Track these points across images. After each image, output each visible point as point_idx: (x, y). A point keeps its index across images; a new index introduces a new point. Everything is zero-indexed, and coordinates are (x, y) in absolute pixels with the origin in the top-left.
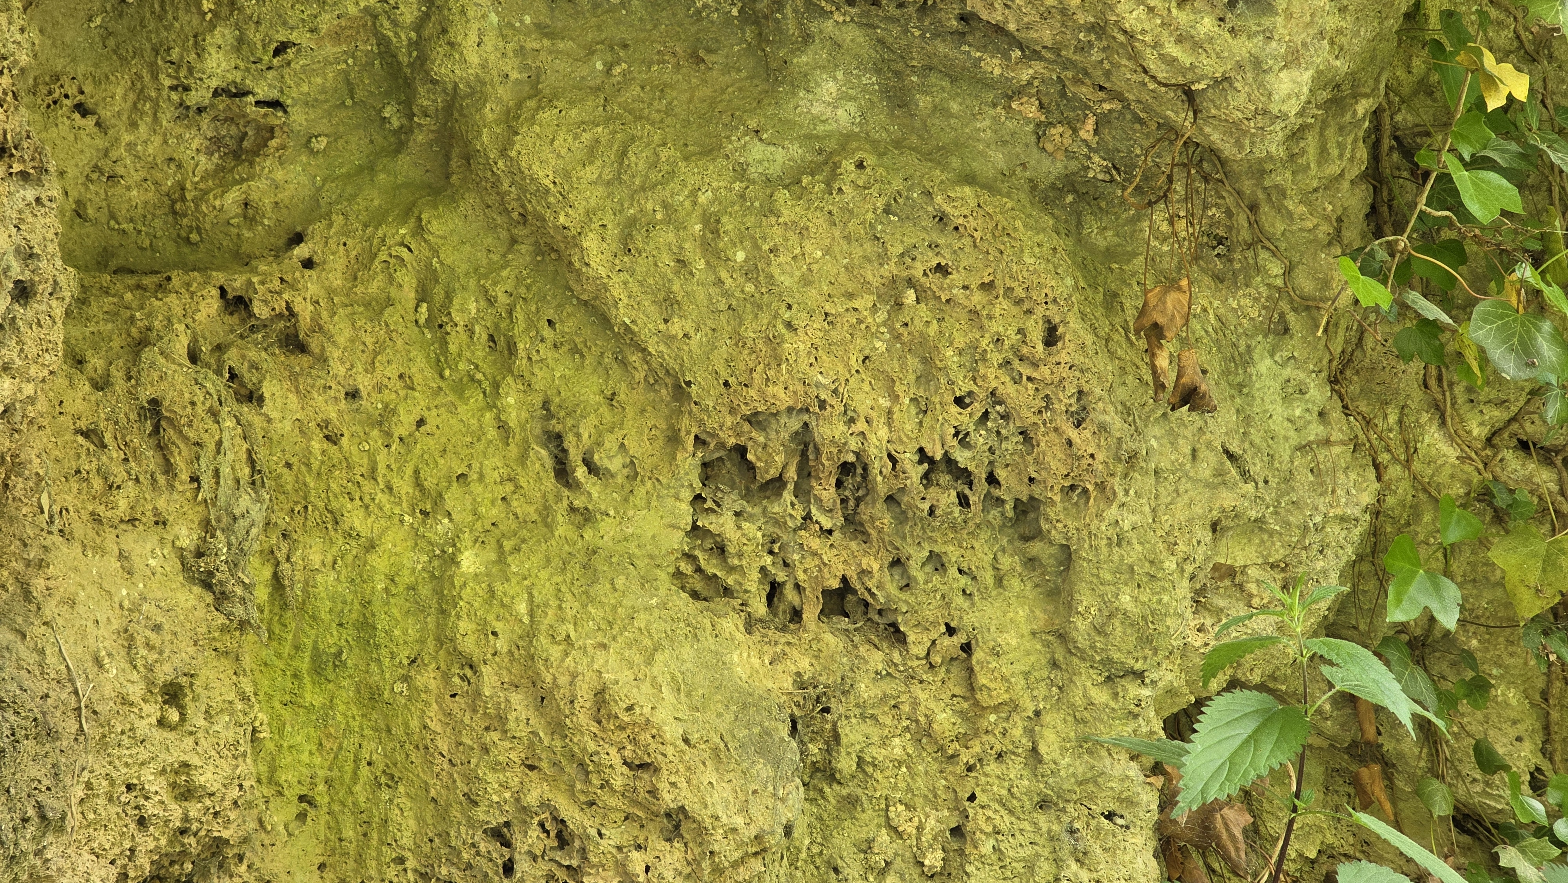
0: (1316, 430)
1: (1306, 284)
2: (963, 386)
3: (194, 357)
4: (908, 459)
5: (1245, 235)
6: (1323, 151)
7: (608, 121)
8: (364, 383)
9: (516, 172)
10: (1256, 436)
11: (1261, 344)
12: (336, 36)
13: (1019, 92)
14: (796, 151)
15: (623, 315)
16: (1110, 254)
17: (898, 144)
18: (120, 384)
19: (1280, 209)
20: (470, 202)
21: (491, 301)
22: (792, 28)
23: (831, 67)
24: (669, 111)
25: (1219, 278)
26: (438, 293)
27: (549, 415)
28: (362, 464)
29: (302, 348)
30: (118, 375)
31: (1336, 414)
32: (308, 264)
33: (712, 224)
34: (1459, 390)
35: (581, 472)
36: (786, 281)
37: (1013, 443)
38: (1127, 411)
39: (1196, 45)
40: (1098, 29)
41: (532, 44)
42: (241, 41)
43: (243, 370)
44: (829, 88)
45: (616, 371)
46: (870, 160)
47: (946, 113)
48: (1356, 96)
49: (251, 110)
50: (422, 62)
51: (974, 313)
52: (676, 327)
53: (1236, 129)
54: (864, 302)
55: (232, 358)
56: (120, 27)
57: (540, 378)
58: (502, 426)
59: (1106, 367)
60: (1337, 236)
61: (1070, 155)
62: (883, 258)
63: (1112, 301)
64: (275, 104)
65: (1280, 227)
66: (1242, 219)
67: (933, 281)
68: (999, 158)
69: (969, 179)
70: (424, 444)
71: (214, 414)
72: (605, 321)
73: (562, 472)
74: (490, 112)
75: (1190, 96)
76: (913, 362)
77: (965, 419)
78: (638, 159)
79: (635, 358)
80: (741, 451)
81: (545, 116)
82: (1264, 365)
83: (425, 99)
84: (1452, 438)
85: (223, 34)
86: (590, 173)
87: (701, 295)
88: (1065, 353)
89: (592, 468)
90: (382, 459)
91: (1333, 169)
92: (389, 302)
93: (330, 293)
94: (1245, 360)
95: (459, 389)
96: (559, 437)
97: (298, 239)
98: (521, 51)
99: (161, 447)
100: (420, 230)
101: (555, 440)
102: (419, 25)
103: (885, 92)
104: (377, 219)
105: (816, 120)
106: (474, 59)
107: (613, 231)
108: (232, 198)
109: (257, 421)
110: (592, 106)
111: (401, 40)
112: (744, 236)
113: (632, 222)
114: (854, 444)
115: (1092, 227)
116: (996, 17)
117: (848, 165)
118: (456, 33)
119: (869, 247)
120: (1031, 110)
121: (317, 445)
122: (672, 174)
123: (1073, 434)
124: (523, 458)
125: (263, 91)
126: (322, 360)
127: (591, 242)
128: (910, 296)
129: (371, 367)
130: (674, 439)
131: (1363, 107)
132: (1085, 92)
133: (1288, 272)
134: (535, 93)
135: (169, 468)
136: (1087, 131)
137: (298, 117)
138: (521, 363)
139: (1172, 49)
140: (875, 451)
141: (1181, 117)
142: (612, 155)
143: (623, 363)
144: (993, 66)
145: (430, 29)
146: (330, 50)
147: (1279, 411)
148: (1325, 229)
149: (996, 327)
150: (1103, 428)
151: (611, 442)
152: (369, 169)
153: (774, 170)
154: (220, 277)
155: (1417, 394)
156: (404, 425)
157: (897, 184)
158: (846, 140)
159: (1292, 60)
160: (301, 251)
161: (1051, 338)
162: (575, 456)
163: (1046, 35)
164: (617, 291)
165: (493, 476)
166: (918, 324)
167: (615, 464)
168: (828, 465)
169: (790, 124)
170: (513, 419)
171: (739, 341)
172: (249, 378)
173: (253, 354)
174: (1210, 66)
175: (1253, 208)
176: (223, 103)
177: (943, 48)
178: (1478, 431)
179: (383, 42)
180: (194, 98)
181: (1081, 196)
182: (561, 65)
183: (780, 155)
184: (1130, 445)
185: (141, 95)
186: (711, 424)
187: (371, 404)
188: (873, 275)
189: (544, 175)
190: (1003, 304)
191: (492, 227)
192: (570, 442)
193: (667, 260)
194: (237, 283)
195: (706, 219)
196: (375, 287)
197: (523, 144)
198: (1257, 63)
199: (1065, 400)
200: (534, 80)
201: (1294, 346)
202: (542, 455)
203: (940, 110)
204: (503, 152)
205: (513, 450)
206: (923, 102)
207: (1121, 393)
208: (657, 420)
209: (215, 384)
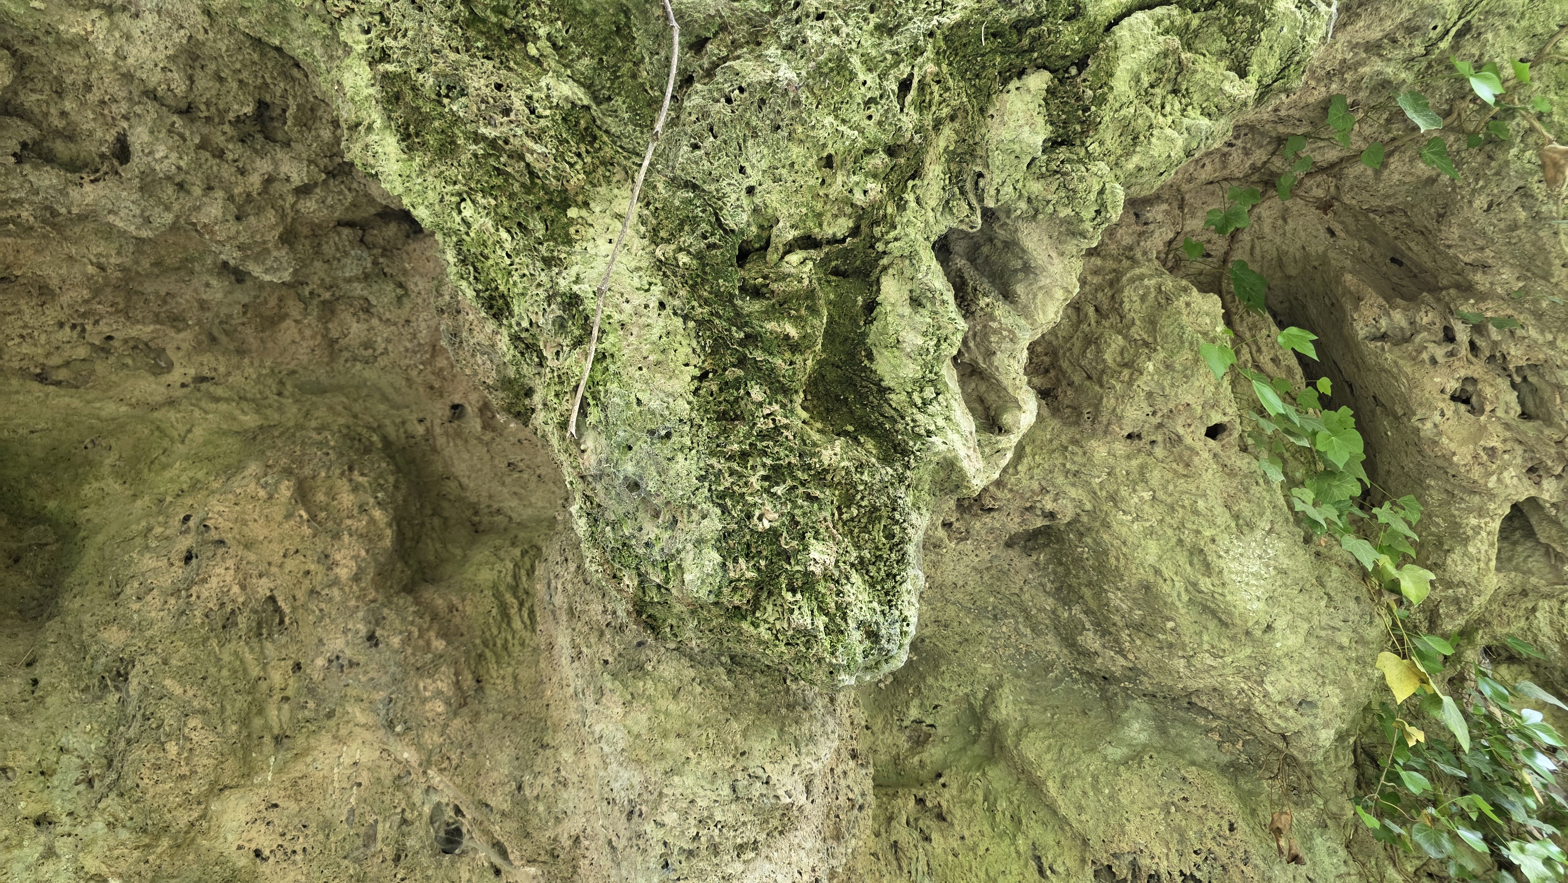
0: (1343, 869)
1: (1334, 809)
2: (1197, 847)
3: (908, 823)
4: (1176, 874)
5: (1306, 787)
6: (1337, 756)
7: (1054, 736)
8: (966, 834)
9: (1020, 755)
10: (1318, 870)
11: (1316, 832)
12: (954, 702)
13: (1211, 730)
14: (1125, 750)
15: (1063, 811)
16: (1250, 793)
17: (1164, 748)
18: (884, 835)
19: (1321, 778)
20: (1002, 764)
21: (1011, 803)
22: (1121, 703)
23: (1136, 718)
24: (1075, 733)
25: (1296, 804)
26: (992, 798)
27: (1035, 849)
28: (966, 866)
29: (944, 819)
30: (883, 830)
31: (1351, 862)
32: (944, 785)
33: (1095, 778)
34: (1400, 852)
35: (1048, 872)
36: (1125, 802)
37: (1218, 870)
38: (1265, 859)
39: (1287, 720)
40: (1247, 711)
41: (1025, 707)
42: (922, 704)
43: (924, 828)
44: (1136, 726)
45: (1060, 832)
46: (1155, 755)
47: (1182, 737)
48: (1349, 736)
49: (924, 728)
50: (985, 712)
51: (1200, 818)
52: (1083, 817)
53: (1304, 751)
54: (1155, 811)
55: (921, 823)
56: (880, 698)
57: (1031, 834)
58: (1017, 852)
59: (1254, 840)
60: (1345, 790)
61: (1232, 754)
62: (1162, 794)
63: (1253, 812)
64: (932, 726)
65: (1321, 785)
66: (1305, 781)
67: (1182, 803)
68: (1203, 755)
69: (1193, 763)
70: (990, 858)
71: (916, 846)
72: (1055, 813)
73: (1041, 871)
74: (1010, 732)
75: (1284, 737)
76: (1176, 835)
77: (1199, 859)
78: (1066, 752)
79: (1067, 828)
80: (1109, 867)
81: (1031, 735)
82: (1319, 840)
83: (986, 725)
84: (1399, 872)
85: (916, 702)
86: (1049, 756)
87: (1092, 805)
88: (1238, 835)
89: (1053, 871)
90: (974, 864)
91: (1341, 764)
92: (974, 802)
93: (953, 797)
94: (1310, 838)
95: (1001, 837)
96: (1039, 858)
97: (939, 775)
98: (1021, 710)
99: (897, 859)
100: (984, 774)
101: (1038, 859)
102: (984, 700)
103: (1157, 727)
104: (968, 769)
105: (1133, 738)
106: (1004, 712)
107: (1058, 780)
108: (916, 759)
109: (930, 848)
110: (1047, 732)
111: (977, 704)
112: (1108, 784)
113: (1065, 776)
114: (1154, 867)
115: (1241, 781)
116: (1205, 705)
117: (1147, 757)
118: (998, 703)
119: (1156, 789)
120: (1217, 737)
121: (950, 858)
122: (1079, 758)
123: (1244, 868)
124: (1026, 865)
125: (929, 722)
126: (952, 825)
127: (1050, 783)
128: (1173, 809)
129: (969, 828)
130: (1083, 861)
131: (1352, 740)
132: (1239, 732)
133: (1325, 803)
134: (1027, 725)
135: (900, 868)
136: (1239, 746)
137: (940, 731)
138: (1024, 828)
139: (1277, 721)
140: (1163, 871)
141: (1281, 745)
142: (1056, 750)
143: (1062, 829)
144: (1201, 721)
145: (988, 701)
146: (952, 707)
147: (1327, 860)
148: (1340, 787)
149: (1209, 823)
150: (1256, 866)
151: (1059, 861)
152: (964, 749)
153: (1117, 757)
154: (914, 791)
155: (1383, 853)
156: (981, 851)
157: (1166, 765)
158: (1145, 746)
159: (1326, 725)
160: (942, 780)
161: (1232, 828)
162: (1046, 865)
163: (1224, 712)
164: (1060, 802)
165: (1015, 872)
166: (1177, 821)
167: (1061, 870)
168: (1144, 875)
169: (1123, 740)
170: (1022, 849)
171: (1108, 824)
172: (927, 832)
173: (928, 822)
174: (1293, 728)
175: (1309, 777)
176: (914, 725)
177: (1181, 714)
178: (1411, 870)
179: (970, 704)
180: (905, 724)
181: (1236, 769)
182: (1036, 715)
183: (1119, 752)
184: (1268, 874)
185: (887, 722)
186: (1098, 856)
187: (969, 842)
188: (1159, 801)
189: (1032, 757)
190: (1212, 814)
191: (1011, 774)
192: (1044, 860)
193: (1079, 791)
194: (921, 794)
195: (1093, 776)
196: (968, 795)
197: (1024, 745)
198: (1312, 727)
199: (1240, 854)
200: (1026, 721)
201: (1331, 832)
202: (1033, 864)
203: (1178, 735)
204: (1016, 747)
205: (1022, 862)
206: (1173, 732)
207: (1261, 851)
208: (1076, 853)
209: (916, 834)
